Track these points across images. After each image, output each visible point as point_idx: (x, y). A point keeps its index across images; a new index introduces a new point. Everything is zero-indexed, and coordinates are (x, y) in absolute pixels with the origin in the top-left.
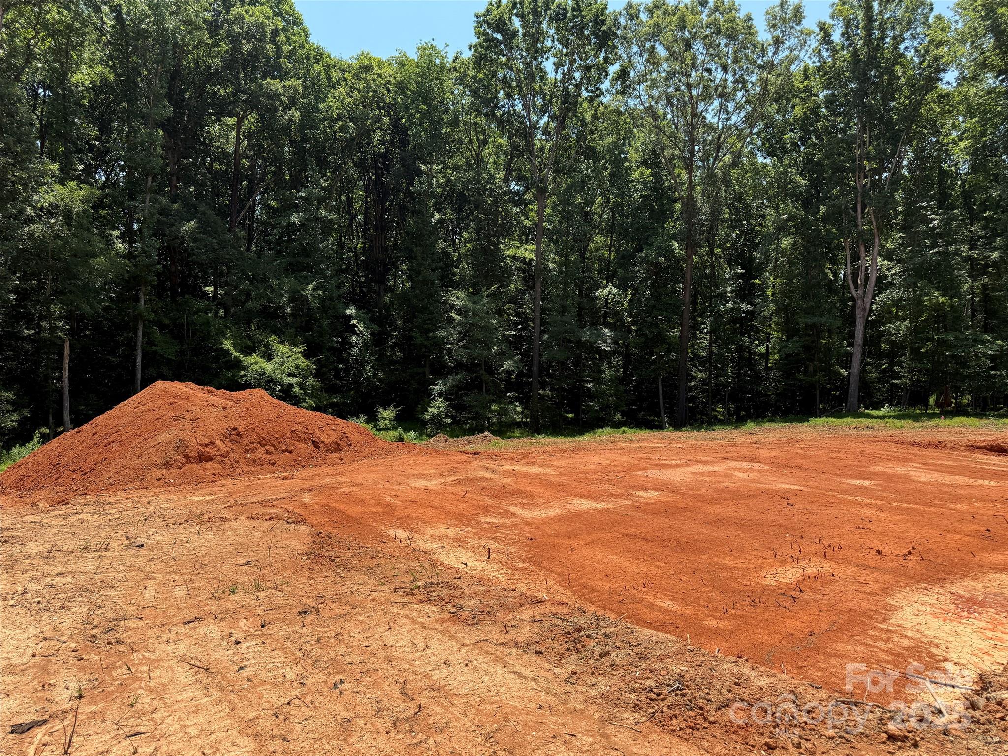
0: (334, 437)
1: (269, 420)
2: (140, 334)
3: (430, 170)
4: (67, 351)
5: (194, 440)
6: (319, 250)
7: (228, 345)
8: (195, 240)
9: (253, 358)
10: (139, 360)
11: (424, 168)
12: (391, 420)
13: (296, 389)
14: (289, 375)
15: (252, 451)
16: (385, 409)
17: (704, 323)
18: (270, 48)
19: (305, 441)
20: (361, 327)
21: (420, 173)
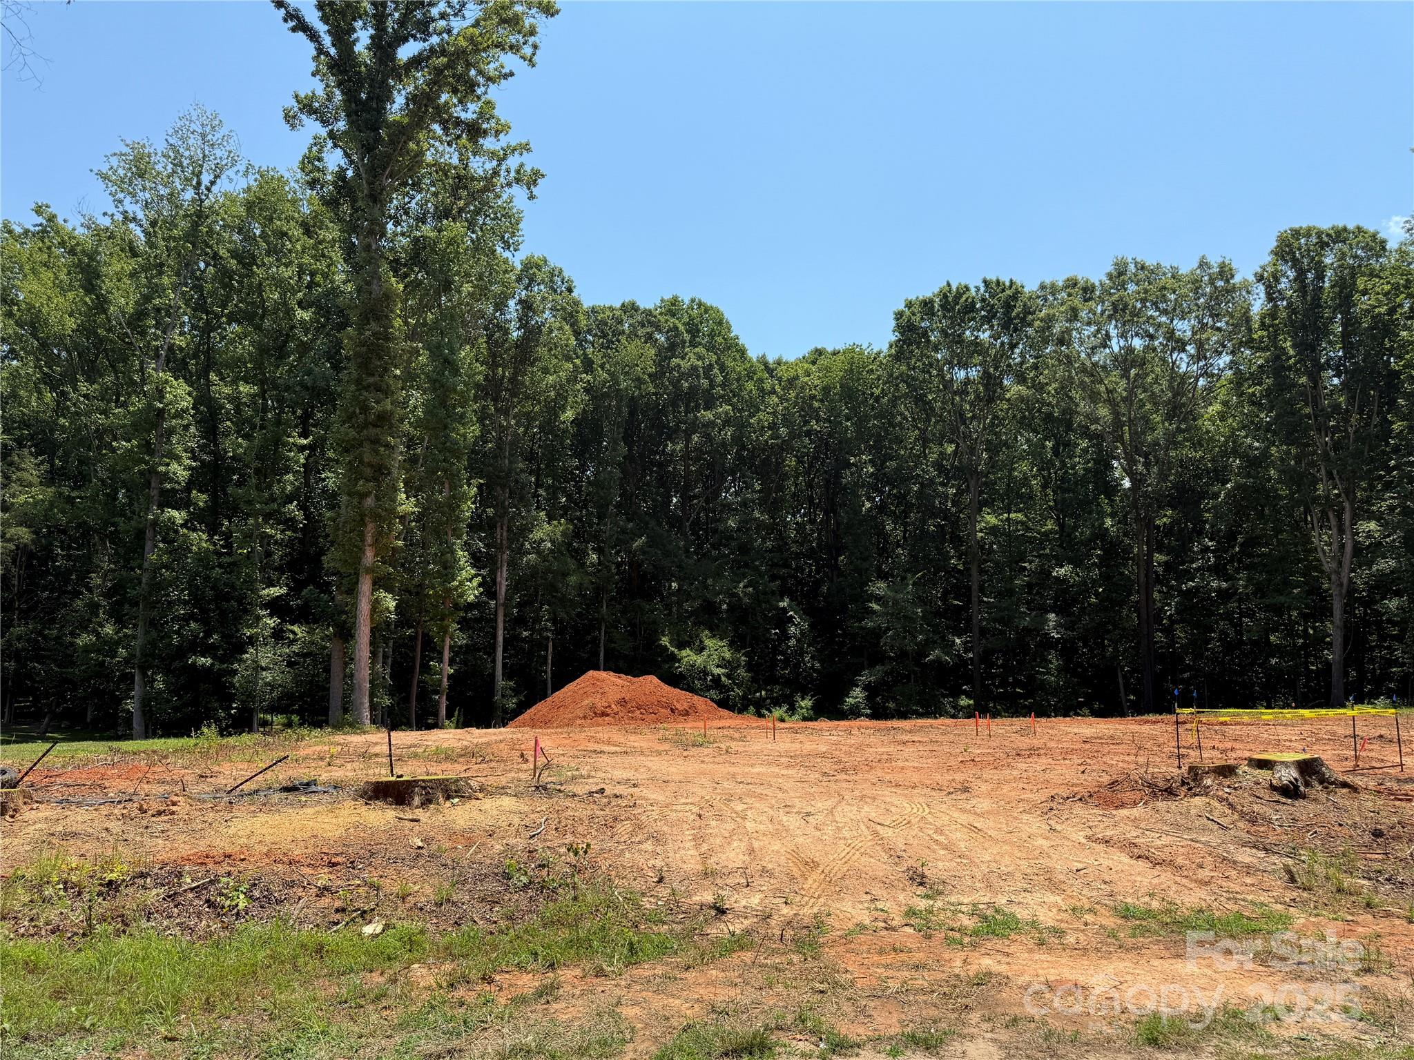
0: (686, 706)
1: (645, 694)
2: (603, 634)
3: (860, 461)
4: (550, 650)
5: (600, 705)
6: (754, 549)
7: (665, 641)
8: (644, 553)
9: (684, 653)
10: (602, 654)
11: (852, 460)
12: (807, 709)
13: (723, 679)
14: (718, 667)
15: (633, 712)
16: (803, 699)
17: (1169, 605)
18: (704, 383)
19: (666, 708)
20: (797, 620)
21: (849, 465)
